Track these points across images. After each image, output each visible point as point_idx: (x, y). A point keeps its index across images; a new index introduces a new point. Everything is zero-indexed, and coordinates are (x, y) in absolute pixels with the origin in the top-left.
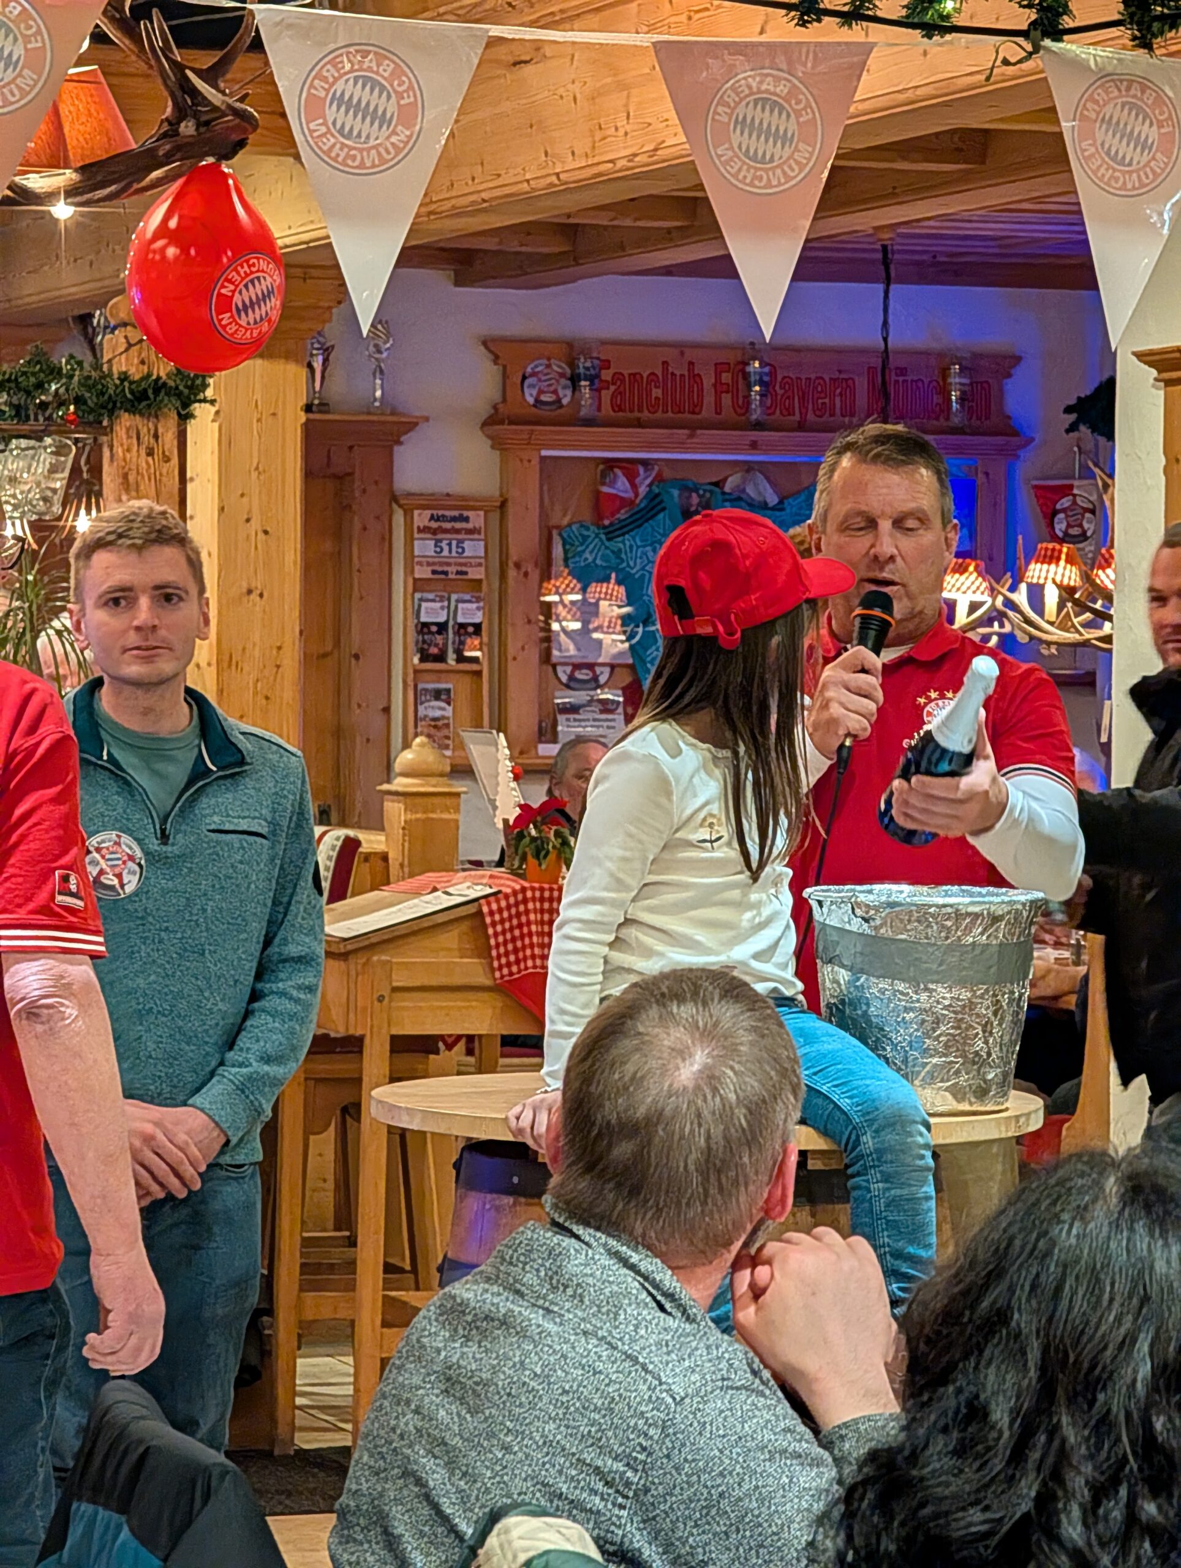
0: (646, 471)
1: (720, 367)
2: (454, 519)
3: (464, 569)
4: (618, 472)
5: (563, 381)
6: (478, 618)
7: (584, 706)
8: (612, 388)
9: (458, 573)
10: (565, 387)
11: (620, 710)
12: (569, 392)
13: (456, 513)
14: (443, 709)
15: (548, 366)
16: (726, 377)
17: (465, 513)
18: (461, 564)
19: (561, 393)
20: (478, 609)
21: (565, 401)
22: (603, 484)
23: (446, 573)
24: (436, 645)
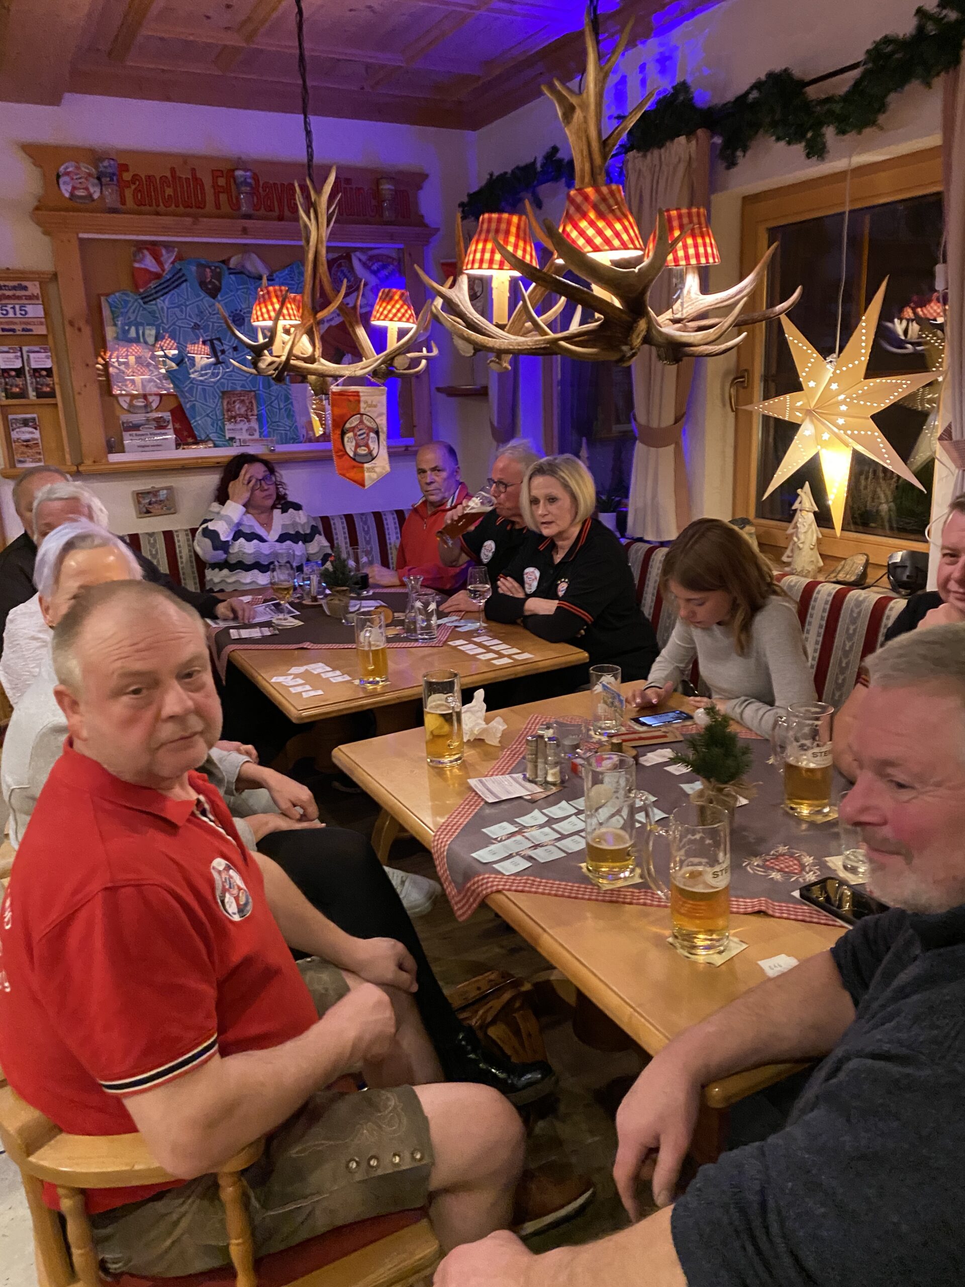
0: (168, 252)
1: (216, 174)
2: (14, 288)
3: (29, 327)
4: (146, 252)
5: (91, 179)
6: (48, 365)
7: (143, 425)
8: (133, 187)
9: (23, 330)
10: (93, 185)
11: (170, 426)
12: (98, 189)
13: (15, 283)
14: (33, 433)
15: (78, 168)
16: (222, 181)
17: (24, 283)
18: (25, 323)
19: (92, 190)
20: (47, 357)
21: (96, 196)
22: (135, 261)
23: (14, 330)
24: (17, 386)
